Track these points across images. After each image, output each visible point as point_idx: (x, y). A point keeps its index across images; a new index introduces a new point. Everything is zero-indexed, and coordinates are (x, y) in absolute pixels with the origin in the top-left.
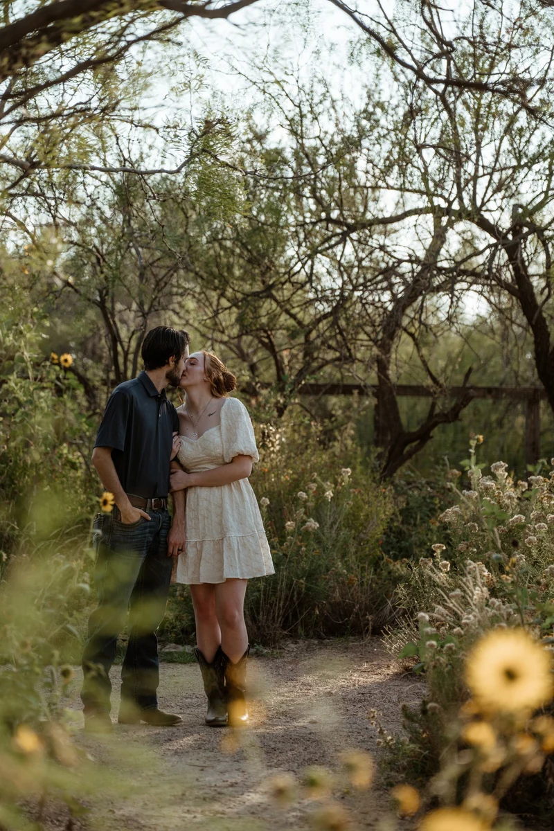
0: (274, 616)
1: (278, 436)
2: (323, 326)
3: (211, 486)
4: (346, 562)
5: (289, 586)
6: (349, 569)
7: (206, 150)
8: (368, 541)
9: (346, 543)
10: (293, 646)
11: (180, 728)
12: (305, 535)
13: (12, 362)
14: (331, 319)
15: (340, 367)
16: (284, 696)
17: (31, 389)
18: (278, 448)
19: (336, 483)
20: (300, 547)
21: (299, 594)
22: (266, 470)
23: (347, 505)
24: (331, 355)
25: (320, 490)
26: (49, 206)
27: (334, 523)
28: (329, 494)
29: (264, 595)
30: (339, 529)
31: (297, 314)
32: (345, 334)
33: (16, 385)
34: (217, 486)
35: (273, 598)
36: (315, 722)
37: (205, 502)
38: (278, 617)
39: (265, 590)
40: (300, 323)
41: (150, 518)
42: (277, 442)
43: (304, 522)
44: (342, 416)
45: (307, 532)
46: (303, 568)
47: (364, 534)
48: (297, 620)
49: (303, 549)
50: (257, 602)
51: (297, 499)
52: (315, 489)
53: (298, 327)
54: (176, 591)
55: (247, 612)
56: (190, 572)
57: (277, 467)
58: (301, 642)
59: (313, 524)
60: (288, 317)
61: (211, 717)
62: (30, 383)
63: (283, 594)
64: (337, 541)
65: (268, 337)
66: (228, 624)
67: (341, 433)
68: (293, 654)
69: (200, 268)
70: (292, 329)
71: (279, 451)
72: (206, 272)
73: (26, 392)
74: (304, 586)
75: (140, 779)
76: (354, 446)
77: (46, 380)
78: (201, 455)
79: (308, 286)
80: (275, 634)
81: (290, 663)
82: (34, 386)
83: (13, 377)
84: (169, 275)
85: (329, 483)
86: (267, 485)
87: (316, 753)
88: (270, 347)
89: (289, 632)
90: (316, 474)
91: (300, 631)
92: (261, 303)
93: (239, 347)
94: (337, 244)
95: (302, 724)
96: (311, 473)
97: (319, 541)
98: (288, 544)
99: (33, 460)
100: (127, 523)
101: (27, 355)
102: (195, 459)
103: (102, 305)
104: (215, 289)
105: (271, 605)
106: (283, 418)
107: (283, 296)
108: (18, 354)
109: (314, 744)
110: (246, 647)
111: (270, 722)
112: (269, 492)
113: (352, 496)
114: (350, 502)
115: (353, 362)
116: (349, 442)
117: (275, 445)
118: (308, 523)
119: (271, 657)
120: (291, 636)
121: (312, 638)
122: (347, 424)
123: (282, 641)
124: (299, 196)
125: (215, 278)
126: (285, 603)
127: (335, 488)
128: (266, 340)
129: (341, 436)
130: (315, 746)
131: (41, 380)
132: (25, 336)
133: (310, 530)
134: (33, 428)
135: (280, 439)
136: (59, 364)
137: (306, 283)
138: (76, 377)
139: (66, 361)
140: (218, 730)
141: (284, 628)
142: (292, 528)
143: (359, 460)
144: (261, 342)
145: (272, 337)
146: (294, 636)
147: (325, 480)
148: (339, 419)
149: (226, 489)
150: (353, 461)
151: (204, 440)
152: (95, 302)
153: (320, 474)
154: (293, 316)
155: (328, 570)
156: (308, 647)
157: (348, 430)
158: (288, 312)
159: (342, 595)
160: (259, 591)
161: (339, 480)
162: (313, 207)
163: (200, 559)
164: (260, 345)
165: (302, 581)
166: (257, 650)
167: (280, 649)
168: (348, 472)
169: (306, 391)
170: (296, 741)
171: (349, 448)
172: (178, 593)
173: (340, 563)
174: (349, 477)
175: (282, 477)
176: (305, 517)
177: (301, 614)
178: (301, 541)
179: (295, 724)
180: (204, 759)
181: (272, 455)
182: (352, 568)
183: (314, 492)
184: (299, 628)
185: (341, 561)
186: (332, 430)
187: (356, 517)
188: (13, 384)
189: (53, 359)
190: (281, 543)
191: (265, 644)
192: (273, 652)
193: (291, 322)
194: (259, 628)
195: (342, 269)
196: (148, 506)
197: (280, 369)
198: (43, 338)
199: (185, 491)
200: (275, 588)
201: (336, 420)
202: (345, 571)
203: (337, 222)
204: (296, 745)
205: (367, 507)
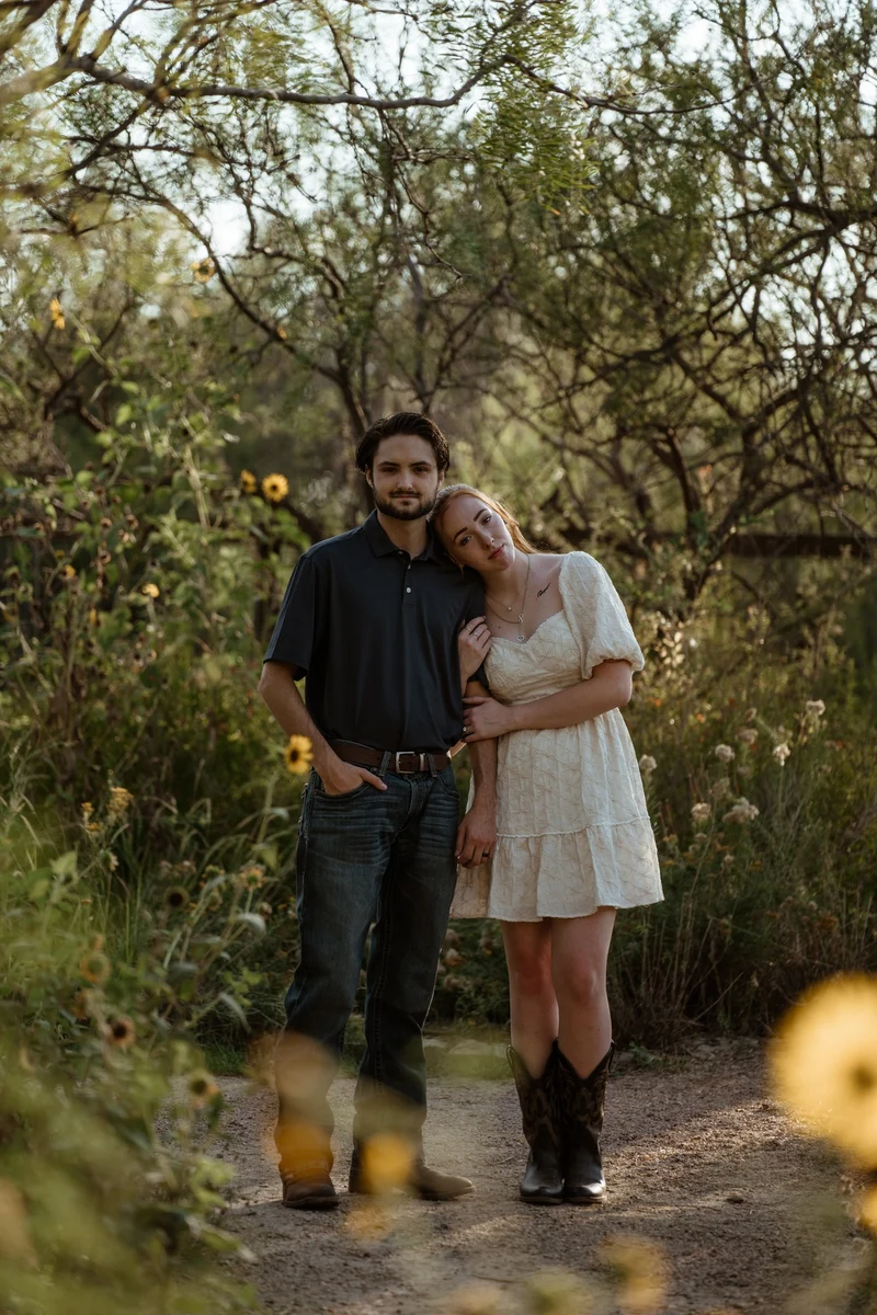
0: (669, 990)
1: (678, 636)
2: (779, 417)
3: (557, 728)
4: (816, 885)
5: (700, 931)
6: (822, 901)
7: (514, 57)
8: (862, 845)
9: (815, 848)
10: (707, 1049)
11: (469, 1205)
12: (729, 830)
13: (168, 490)
14: (792, 405)
15: (815, 502)
16: (680, 1147)
17: (205, 541)
18: (679, 659)
19: (797, 729)
20: (721, 854)
21: (720, 946)
22: (658, 703)
23: (820, 772)
24: (793, 476)
25: (765, 744)
26: (238, 181)
27: (793, 807)
28: (782, 751)
29: (650, 947)
30: (802, 820)
31: (729, 393)
32: (821, 434)
33: (176, 533)
34: (570, 726)
35: (667, 954)
36: (740, 1201)
37: (545, 760)
38: (678, 991)
39: (651, 938)
40: (733, 412)
41: (384, 786)
42: (679, 648)
43: (730, 806)
44: (818, 598)
45: (735, 824)
46: (728, 897)
47: (854, 829)
48: (716, 995)
49: (728, 858)
50: (636, 961)
51: (715, 759)
52: (753, 740)
53: (728, 421)
54: (479, 937)
55: (615, 981)
56: (516, 898)
57: (680, 697)
58: (723, 1041)
59: (746, 809)
60: (709, 400)
61: (531, 1187)
62: (201, 531)
63: (688, 948)
64: (797, 843)
65: (670, 441)
66: (577, 996)
67: (814, 629)
68: (706, 1066)
69: (537, 305)
70: (717, 424)
71: (681, 666)
72: (549, 314)
73: (195, 547)
74: (729, 931)
75: (379, 1302)
76: (842, 657)
77: (232, 525)
78: (537, 672)
79: (748, 340)
80: (672, 1026)
81: (700, 1082)
82: (211, 537)
83: (169, 520)
84: (474, 318)
85: (782, 729)
86: (660, 731)
87: (734, 1262)
88: (674, 461)
89: (701, 1020)
90: (754, 711)
91: (723, 1020)
92: (653, 375)
93: (615, 463)
94: (809, 253)
95: (712, 1204)
96: (748, 707)
97: (762, 845)
98: (698, 847)
99: (208, 680)
100: (333, 793)
101: (195, 475)
102: (525, 679)
103: (341, 378)
104: (566, 346)
105: (663, 967)
106: (697, 603)
107: (701, 360)
108: (177, 475)
109: (731, 1245)
110: (606, 1048)
111: (648, 1198)
112: (663, 747)
113: (828, 754)
114: (825, 767)
115: (837, 490)
116: (832, 650)
117: (674, 653)
118: (736, 808)
119: (665, 1070)
120: (705, 1030)
121: (746, 1035)
122: (826, 612)
123: (687, 1040)
124: (738, 159)
125: (565, 325)
126: (691, 964)
127: (794, 739)
128: (667, 448)
129: (815, 636)
130: (734, 1248)
131: (224, 525)
132: (191, 439)
133: (741, 820)
134: (209, 618)
135: (685, 642)
136: (259, 493)
137: (744, 333)
138: (295, 521)
139: (274, 488)
140: (543, 1210)
141: (689, 1013)
142: (704, 817)
143: (852, 685)
144: (657, 451)
145: (676, 441)
146: (709, 1030)
147: (775, 723)
148: (812, 604)
149: (585, 732)
150: (839, 687)
151: (541, 640)
152: (326, 372)
153: (765, 713)
154: (720, 400)
155: (778, 901)
156: (739, 1051)
157: (829, 625)
158: (707, 390)
159: (809, 951)
160: (639, 939)
161: (803, 723)
162: (767, 181)
163: (536, 873)
164: (656, 459)
165: (725, 921)
166: (636, 1055)
167: (681, 1054)
168: (818, 709)
169: (743, 548)
170: (695, 1236)
171: (832, 660)
172: (482, 942)
173: (802, 888)
174: (821, 717)
175: (691, 717)
176: (730, 795)
177: (724, 986)
178: (723, 843)
179: (700, 1203)
180: (509, 1267)
181: (669, 673)
182: (828, 899)
183: (751, 747)
184: (721, 1014)
185: (806, 884)
186: (797, 625)
187: (836, 797)
188: (168, 533)
189: (246, 483)
190: (683, 846)
191: (652, 1045)
192: (666, 1060)
193: (714, 411)
194: (639, 1012)
195: (820, 304)
196: (385, 763)
197: (692, 501)
198: (227, 442)
199: (497, 741)
200: (670, 936)
201: (805, 606)
202: (813, 903)
203: (809, 209)
204: (696, 1245)
205: (859, 776)
